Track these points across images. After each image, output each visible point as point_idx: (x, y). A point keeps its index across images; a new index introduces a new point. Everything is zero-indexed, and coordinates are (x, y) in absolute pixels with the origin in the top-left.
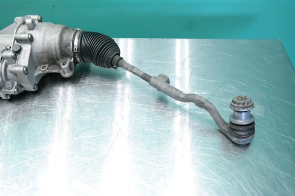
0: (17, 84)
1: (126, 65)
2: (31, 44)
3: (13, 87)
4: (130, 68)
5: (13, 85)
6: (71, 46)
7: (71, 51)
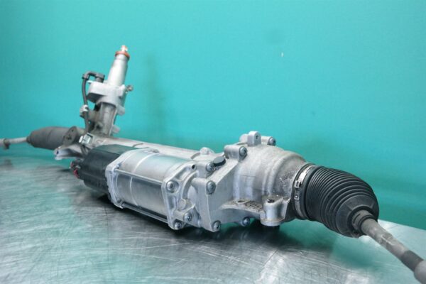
0: (194, 208)
1: (375, 229)
2: (239, 162)
3: (185, 209)
4: (381, 236)
5: (187, 206)
6: (294, 178)
7: (291, 186)
